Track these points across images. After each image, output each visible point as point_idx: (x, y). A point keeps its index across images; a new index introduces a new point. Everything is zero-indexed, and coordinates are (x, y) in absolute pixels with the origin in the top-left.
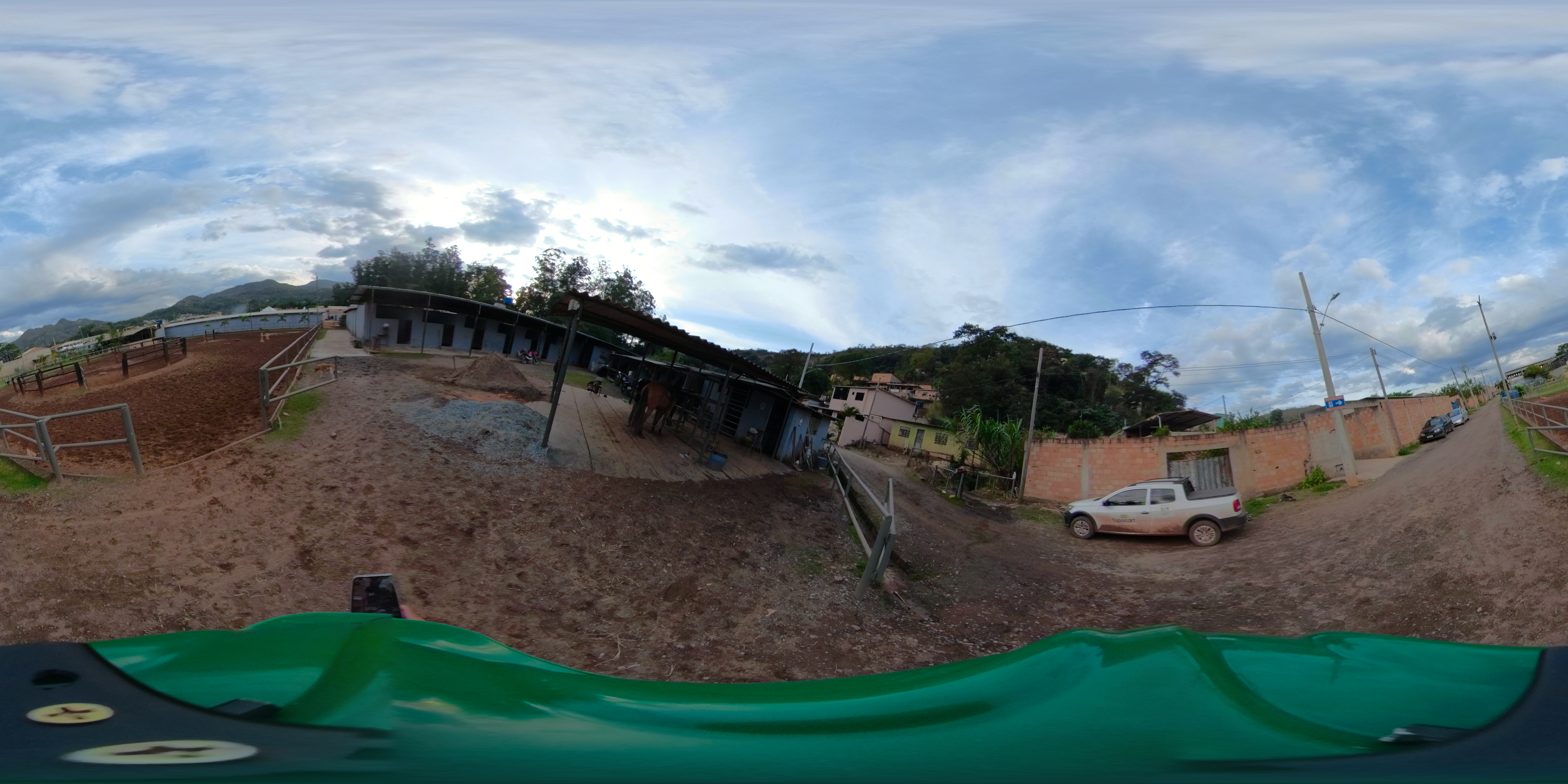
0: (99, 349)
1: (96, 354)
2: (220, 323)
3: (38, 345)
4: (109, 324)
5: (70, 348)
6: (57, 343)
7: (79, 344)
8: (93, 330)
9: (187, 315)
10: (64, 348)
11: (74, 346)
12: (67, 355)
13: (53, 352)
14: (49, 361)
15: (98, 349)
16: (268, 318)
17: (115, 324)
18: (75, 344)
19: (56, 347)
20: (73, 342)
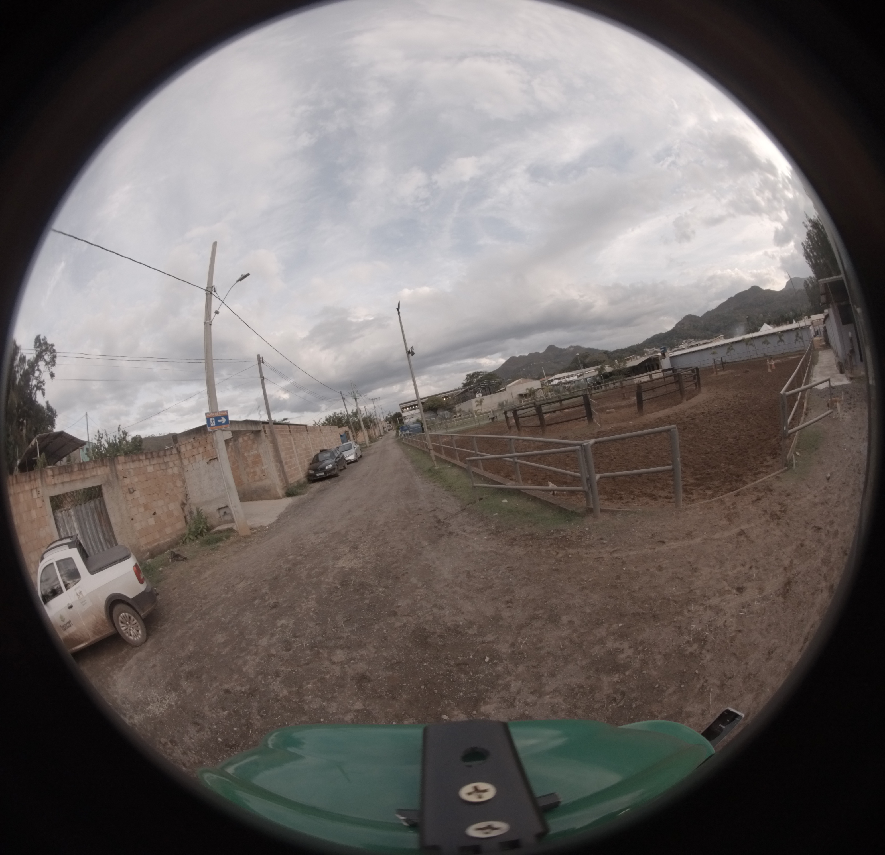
0: (599, 383)
1: (595, 389)
2: (725, 349)
3: (525, 376)
4: (606, 352)
5: (563, 381)
6: (548, 375)
7: (573, 377)
8: (587, 360)
9: (689, 340)
10: (556, 382)
11: (568, 380)
12: (561, 389)
13: (542, 385)
14: (540, 395)
15: (597, 383)
16: (769, 339)
17: (612, 353)
18: (568, 377)
19: (546, 379)
20: (565, 374)
